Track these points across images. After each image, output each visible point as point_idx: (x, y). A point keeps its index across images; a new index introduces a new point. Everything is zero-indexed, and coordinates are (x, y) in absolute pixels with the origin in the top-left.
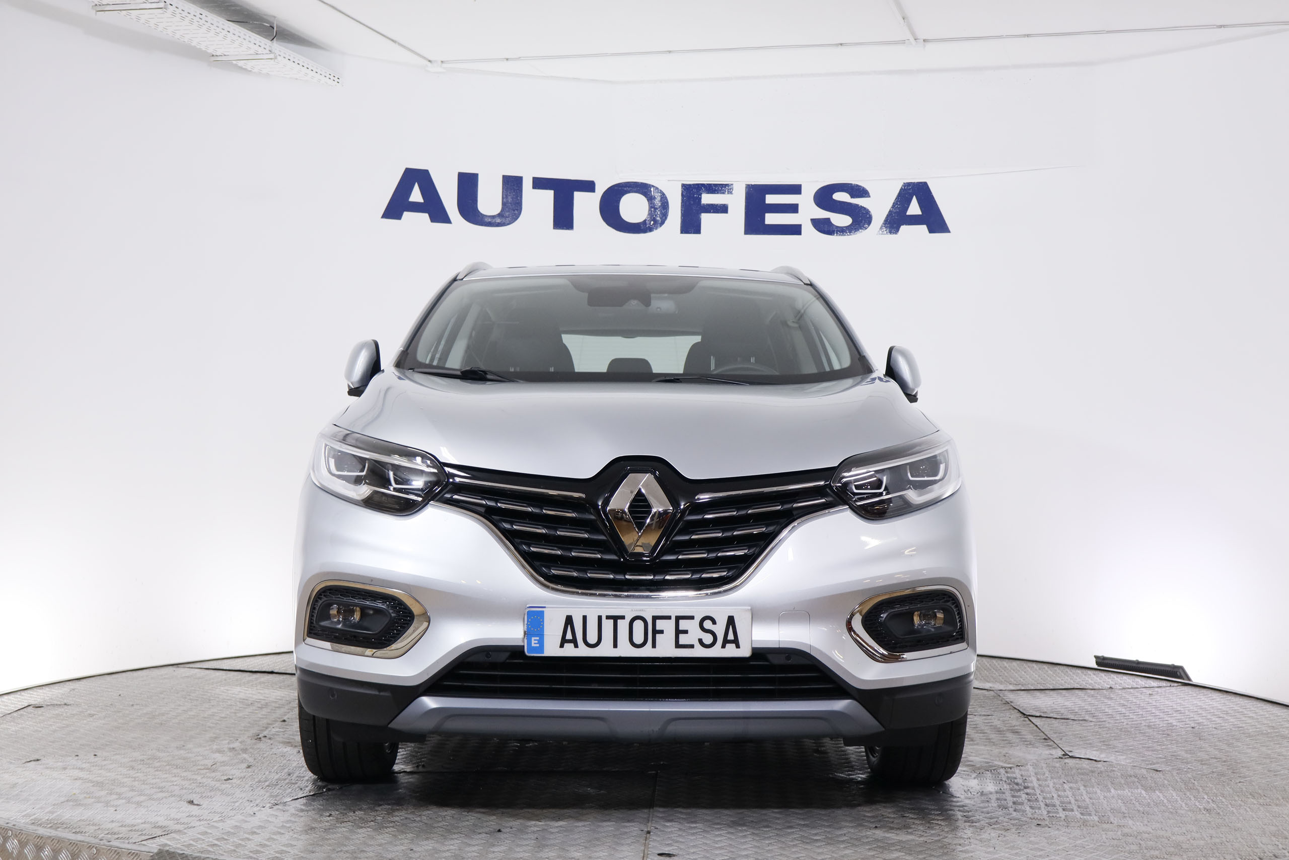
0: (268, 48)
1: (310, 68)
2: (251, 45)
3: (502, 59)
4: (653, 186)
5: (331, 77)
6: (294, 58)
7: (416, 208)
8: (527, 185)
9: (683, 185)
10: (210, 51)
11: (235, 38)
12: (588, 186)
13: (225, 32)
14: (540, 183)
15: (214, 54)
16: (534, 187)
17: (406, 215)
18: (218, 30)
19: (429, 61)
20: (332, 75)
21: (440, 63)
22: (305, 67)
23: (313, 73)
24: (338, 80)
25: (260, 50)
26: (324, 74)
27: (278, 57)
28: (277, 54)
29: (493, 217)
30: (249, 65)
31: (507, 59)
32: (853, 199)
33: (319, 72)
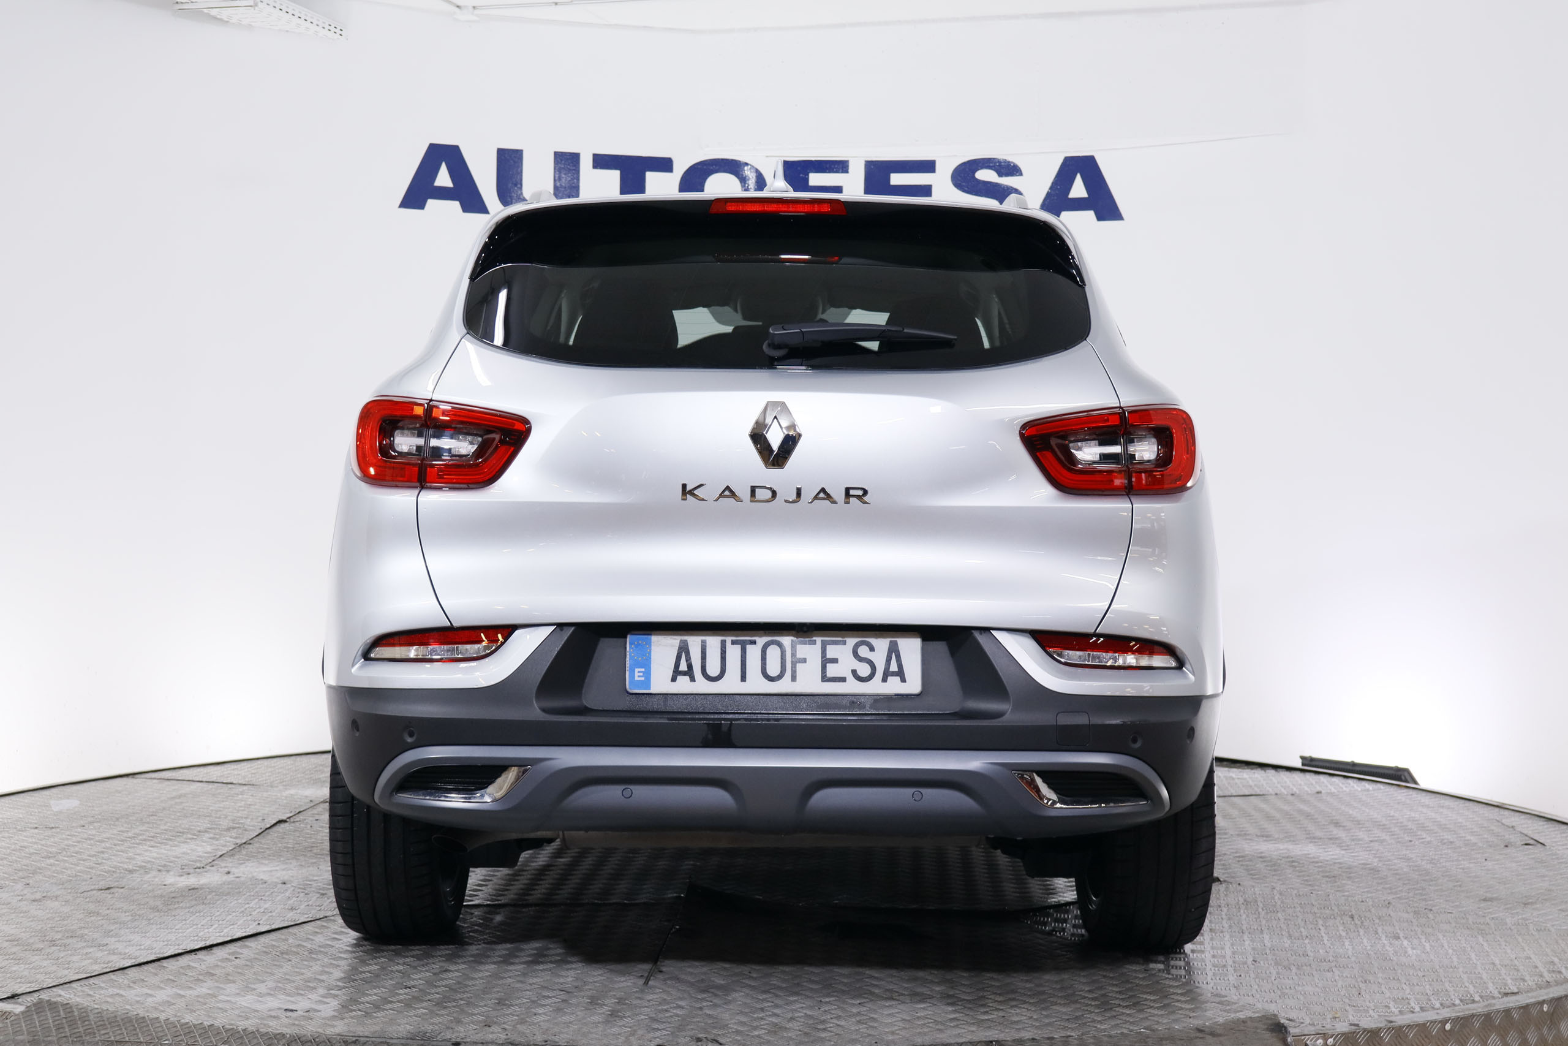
1: (303, 17)
3: (549, 4)
4: (747, 164)
5: (332, 28)
6: (281, 4)
7: (443, 194)
8: (586, 163)
9: (785, 162)
12: (664, 165)
14: (602, 162)
16: (595, 167)
17: (431, 203)
19: (458, 7)
20: (333, 26)
21: (471, 9)
22: (296, 16)
23: (308, 24)
24: (341, 32)
26: (321, 25)
27: (260, 4)
30: (224, 14)
31: (556, 4)
32: (1001, 178)
33: (315, 22)
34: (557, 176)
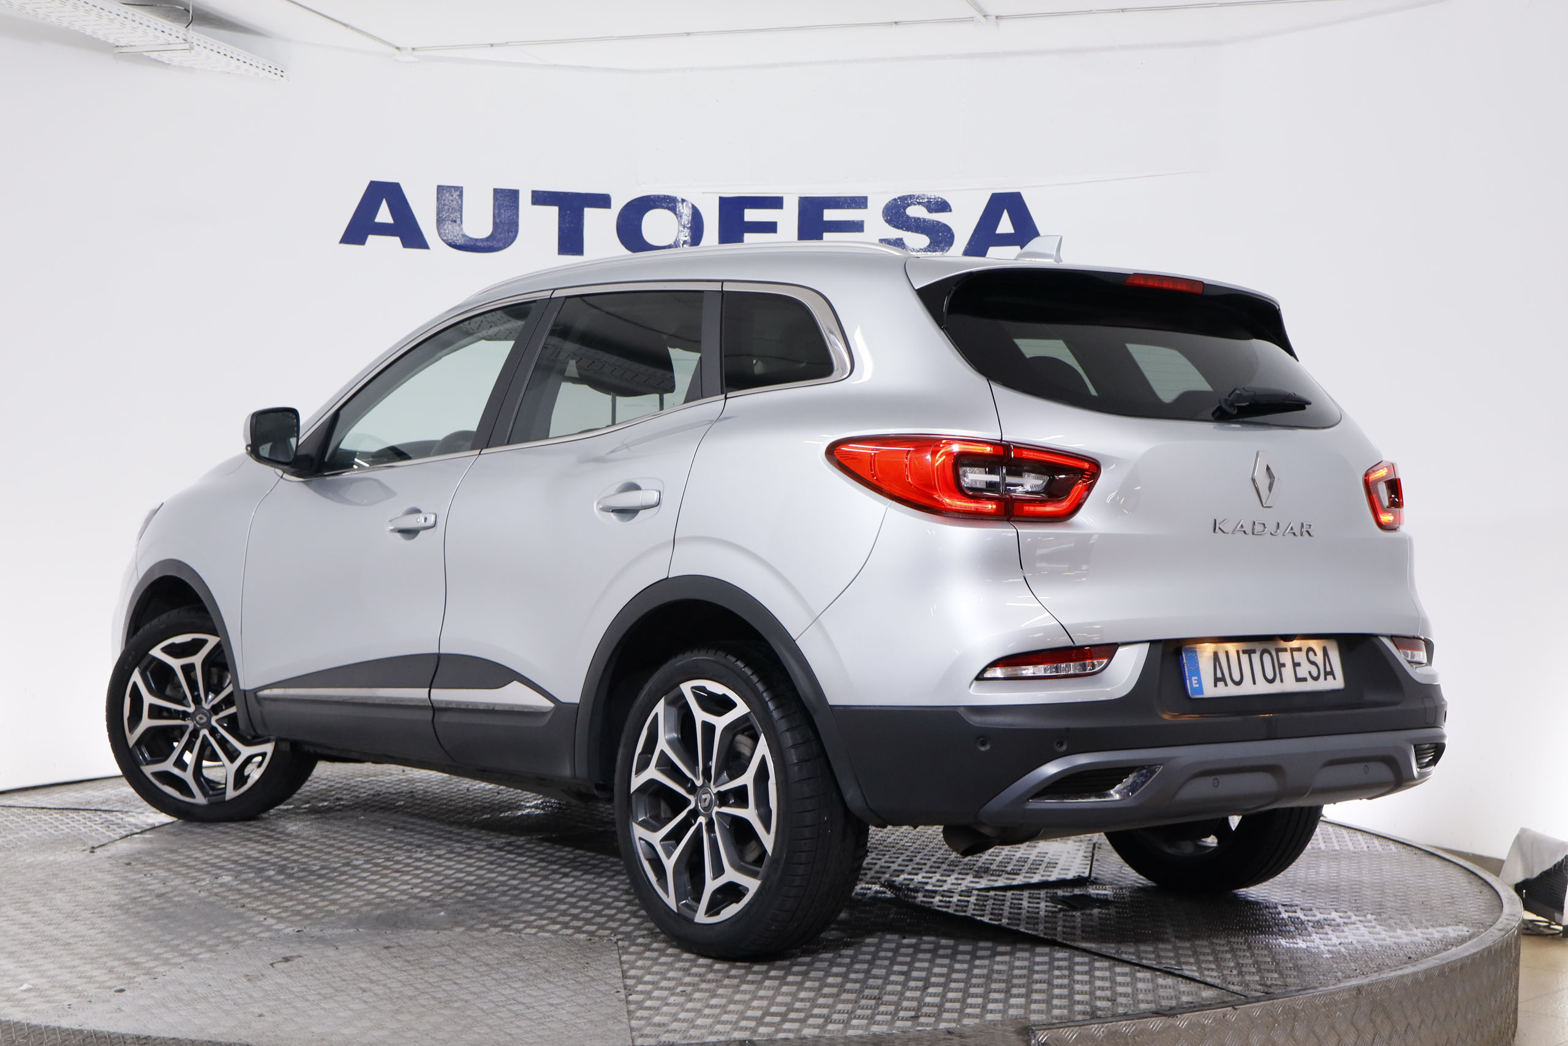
0: (181, 36)
1: (242, 59)
2: (158, 33)
3: (484, 45)
4: (683, 201)
5: (272, 70)
6: (219, 47)
7: (383, 230)
8: (525, 199)
9: (721, 198)
10: (111, 41)
11: (135, 25)
12: (602, 201)
13: (121, 19)
14: (541, 198)
15: (117, 44)
16: (534, 203)
17: (372, 239)
18: (111, 16)
19: (398, 48)
20: (273, 67)
21: (410, 50)
22: (235, 58)
23: (247, 66)
24: (282, 74)
25: (172, 39)
26: (261, 66)
27: (196, 47)
28: (195, 44)
29: (482, 240)
30: (165, 57)
31: (492, 45)
32: (931, 214)
33: (254, 64)
34: (497, 211)
